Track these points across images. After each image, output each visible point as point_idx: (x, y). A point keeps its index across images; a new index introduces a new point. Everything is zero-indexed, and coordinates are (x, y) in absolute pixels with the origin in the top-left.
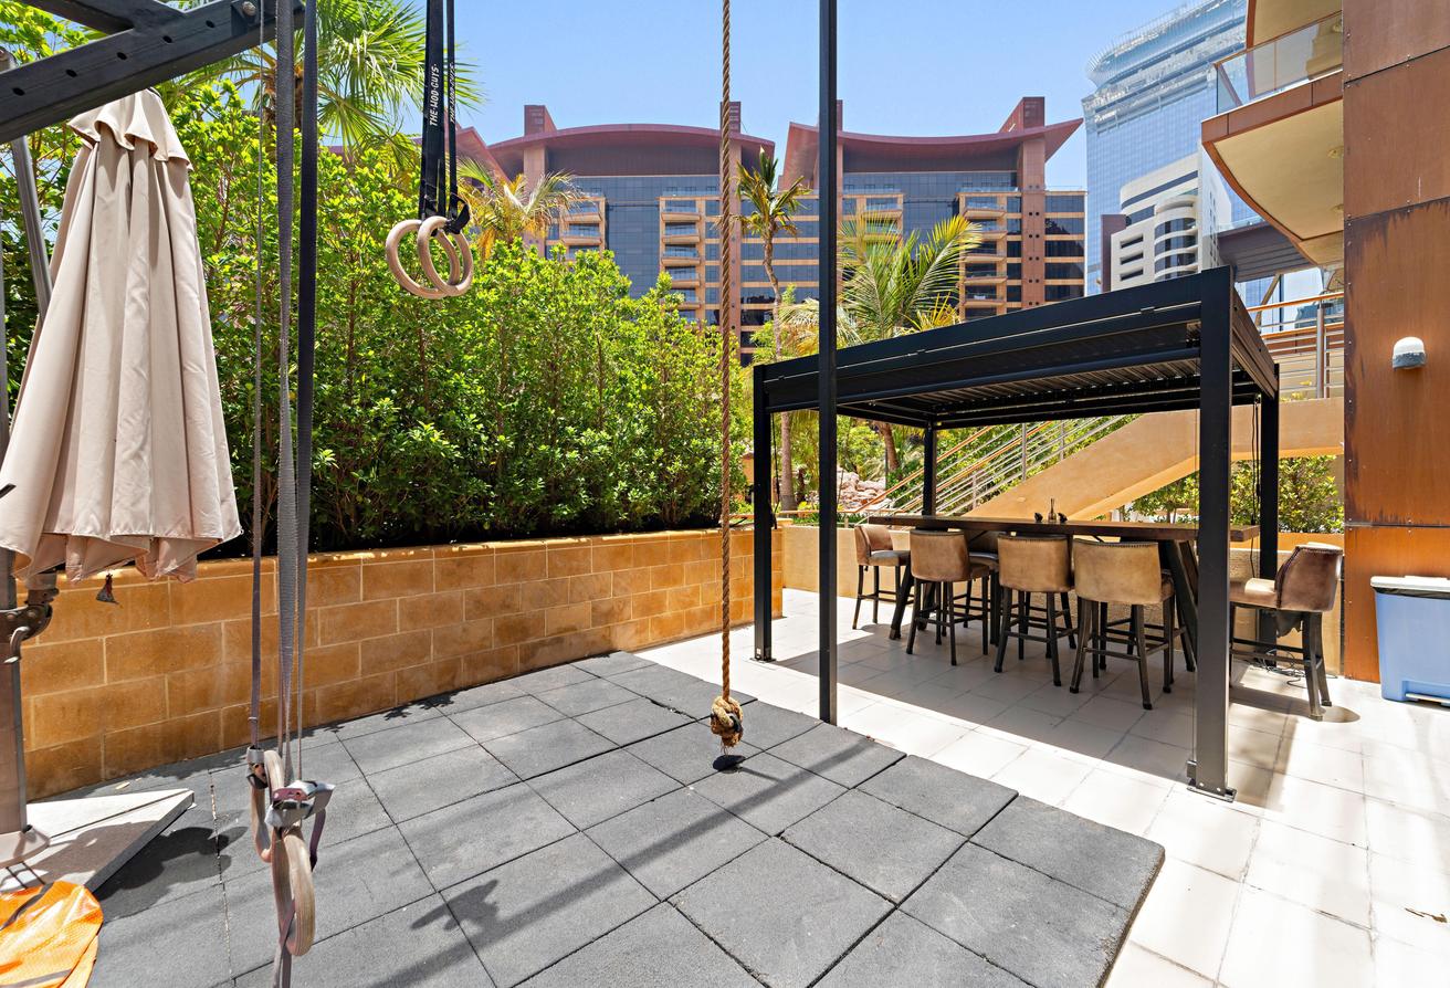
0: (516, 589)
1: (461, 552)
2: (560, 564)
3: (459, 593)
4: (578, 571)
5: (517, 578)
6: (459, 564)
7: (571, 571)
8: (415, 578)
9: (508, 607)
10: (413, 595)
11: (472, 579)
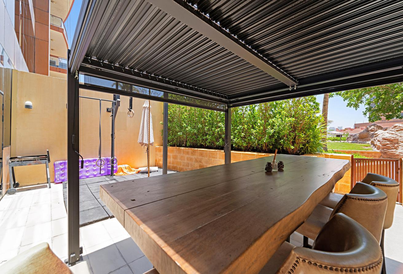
0: (202, 159)
1: (194, 150)
2: (211, 156)
3: (193, 157)
4: (214, 158)
5: (202, 157)
6: (193, 152)
7: (213, 158)
8: (188, 153)
9: (201, 162)
10: (188, 156)
11: (195, 155)
